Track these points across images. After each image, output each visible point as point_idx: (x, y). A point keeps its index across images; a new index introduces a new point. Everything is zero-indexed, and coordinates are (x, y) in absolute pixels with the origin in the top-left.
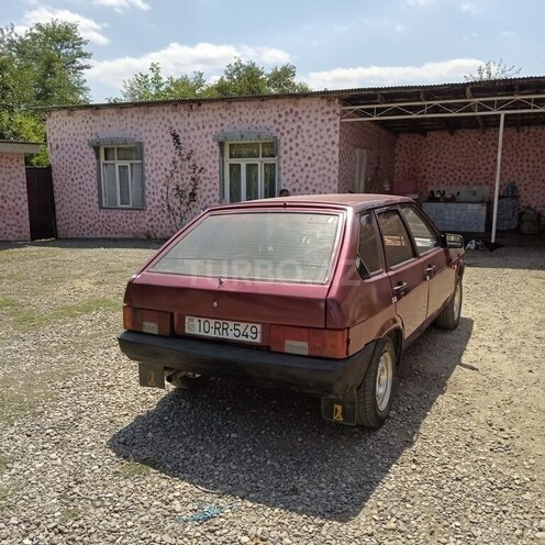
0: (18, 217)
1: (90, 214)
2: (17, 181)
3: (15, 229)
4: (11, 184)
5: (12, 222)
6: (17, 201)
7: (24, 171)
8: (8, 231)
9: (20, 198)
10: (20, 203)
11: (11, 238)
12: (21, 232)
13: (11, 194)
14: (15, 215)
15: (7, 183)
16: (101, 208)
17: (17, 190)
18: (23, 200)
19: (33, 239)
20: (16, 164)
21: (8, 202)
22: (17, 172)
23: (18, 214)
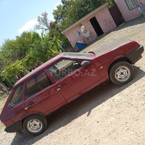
0: (111, 23)
1: (128, 13)
2: (107, 14)
3: (111, 26)
4: (106, 16)
5: (110, 25)
6: (109, 19)
7: (108, 10)
8: (110, 28)
9: (110, 18)
10: (110, 19)
11: (111, 29)
12: (113, 26)
13: (107, 18)
14: (110, 23)
15: (105, 16)
16: (130, 10)
17: (108, 16)
18: (111, 18)
19: (117, 26)
20: (105, 10)
21: (107, 21)
22: (107, 12)
23: (111, 22)
